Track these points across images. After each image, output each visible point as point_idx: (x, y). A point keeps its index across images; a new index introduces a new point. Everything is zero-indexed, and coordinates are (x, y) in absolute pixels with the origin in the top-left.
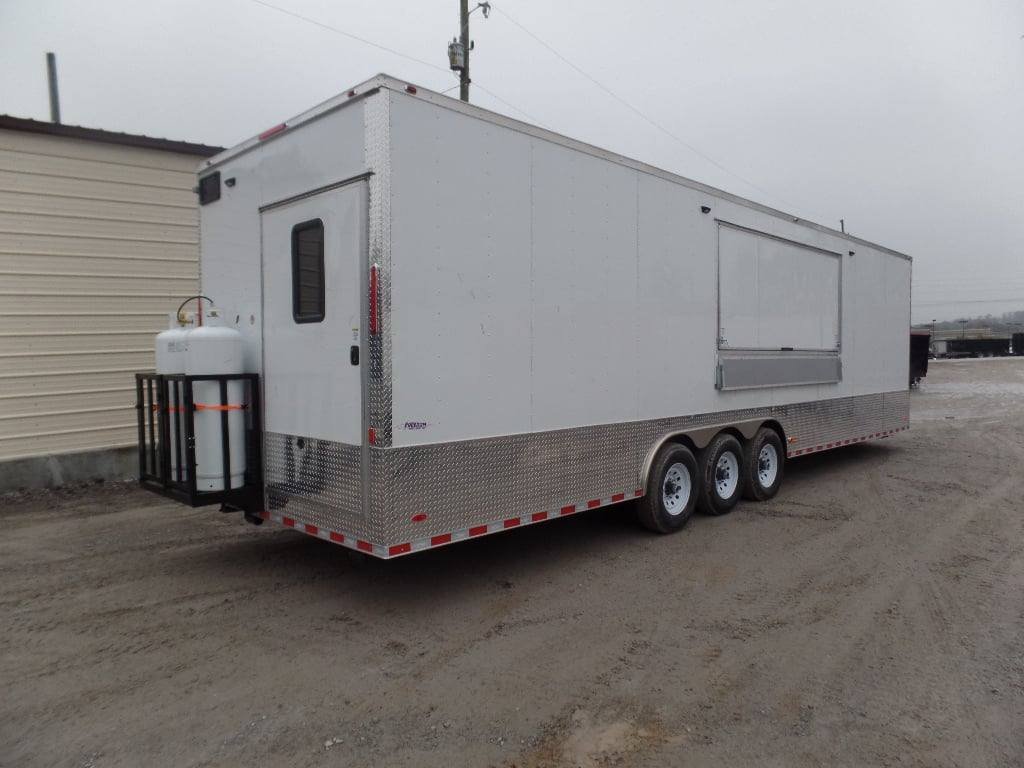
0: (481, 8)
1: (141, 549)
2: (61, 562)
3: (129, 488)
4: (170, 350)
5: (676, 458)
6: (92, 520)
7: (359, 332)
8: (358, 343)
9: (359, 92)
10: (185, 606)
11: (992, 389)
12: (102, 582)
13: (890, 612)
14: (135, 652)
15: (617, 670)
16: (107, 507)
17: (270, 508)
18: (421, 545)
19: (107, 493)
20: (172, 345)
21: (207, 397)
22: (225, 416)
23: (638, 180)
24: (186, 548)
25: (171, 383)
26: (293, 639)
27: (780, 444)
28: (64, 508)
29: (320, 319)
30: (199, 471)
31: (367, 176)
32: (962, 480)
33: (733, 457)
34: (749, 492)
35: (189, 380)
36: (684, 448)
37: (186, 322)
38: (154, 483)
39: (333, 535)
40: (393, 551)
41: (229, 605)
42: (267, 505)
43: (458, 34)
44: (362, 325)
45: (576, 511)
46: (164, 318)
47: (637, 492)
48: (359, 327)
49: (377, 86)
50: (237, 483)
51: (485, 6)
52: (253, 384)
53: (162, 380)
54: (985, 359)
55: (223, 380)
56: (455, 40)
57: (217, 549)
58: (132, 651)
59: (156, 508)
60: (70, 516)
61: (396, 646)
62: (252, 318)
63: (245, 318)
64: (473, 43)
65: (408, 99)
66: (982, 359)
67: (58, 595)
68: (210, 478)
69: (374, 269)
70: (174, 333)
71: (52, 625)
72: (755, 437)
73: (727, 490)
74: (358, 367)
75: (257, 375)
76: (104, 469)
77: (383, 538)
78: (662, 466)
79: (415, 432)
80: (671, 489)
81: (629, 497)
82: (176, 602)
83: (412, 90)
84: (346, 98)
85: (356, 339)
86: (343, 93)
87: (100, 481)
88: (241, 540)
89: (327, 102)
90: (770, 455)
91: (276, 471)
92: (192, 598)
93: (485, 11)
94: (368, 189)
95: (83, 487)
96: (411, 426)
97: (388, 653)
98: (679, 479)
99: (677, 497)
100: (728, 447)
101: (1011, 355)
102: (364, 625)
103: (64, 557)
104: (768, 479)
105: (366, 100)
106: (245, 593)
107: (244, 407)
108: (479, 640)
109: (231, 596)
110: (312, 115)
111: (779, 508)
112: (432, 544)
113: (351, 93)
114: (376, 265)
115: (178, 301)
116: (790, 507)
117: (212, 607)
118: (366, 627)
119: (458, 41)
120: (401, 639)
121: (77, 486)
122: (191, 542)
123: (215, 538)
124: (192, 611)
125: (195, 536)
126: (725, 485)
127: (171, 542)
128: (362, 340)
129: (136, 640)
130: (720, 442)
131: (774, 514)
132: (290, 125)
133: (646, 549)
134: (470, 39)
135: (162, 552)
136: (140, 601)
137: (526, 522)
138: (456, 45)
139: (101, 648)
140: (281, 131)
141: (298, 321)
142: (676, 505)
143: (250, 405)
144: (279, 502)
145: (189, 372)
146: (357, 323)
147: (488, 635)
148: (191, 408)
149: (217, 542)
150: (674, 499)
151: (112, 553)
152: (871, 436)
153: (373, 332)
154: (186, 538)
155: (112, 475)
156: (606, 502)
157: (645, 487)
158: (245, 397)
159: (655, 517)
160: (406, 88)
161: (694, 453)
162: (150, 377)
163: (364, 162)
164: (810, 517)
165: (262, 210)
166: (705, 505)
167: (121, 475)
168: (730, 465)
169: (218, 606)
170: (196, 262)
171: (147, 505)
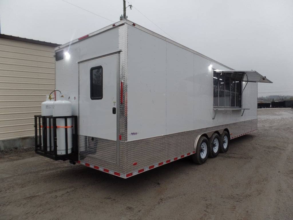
0: (130, 6)
1: (34, 172)
2: (7, 178)
3: (26, 150)
4: (46, 108)
5: (203, 141)
6: (15, 162)
7: (116, 103)
8: (115, 107)
9: (117, 25)
10: (54, 194)
11: (271, 117)
12: (23, 186)
13: (280, 190)
14: (40, 214)
15: (205, 215)
16: (20, 157)
17: (81, 160)
18: (135, 173)
19: (19, 152)
20: (47, 106)
21: (60, 123)
22: (66, 129)
23: (194, 56)
24: (49, 172)
25: (48, 119)
26: (94, 206)
27: (228, 135)
28: (5, 158)
29: (101, 98)
30: (58, 148)
31: (119, 52)
32: (277, 145)
33: (217, 140)
34: (221, 150)
35: (55, 118)
36: (206, 138)
37: (52, 99)
38: (40, 152)
39: (105, 170)
40: (127, 176)
41: (69, 193)
42: (79, 159)
43: (123, 14)
44: (117, 101)
45: (178, 159)
46: (45, 96)
47: (194, 152)
48: (116, 101)
49: (124, 23)
50: (69, 152)
51: (131, 6)
52: (75, 119)
53: (45, 118)
54: (264, 109)
55: (66, 118)
56: (122, 15)
57: (59, 172)
58: (38, 213)
59: (36, 158)
60: (7, 161)
61: (130, 208)
62: (75, 98)
63: (72, 97)
64: (127, 17)
65: (133, 27)
66: (263, 109)
67: (8, 191)
68: (61, 150)
69: (122, 83)
70: (48, 102)
71: (7, 203)
72: (223, 134)
73: (216, 150)
74: (115, 115)
75: (76, 116)
76: (17, 144)
77: (124, 172)
78: (200, 144)
79: (134, 136)
80: (202, 151)
81: (192, 154)
82: (50, 193)
83: (134, 25)
84: (112, 27)
85: (115, 105)
86: (111, 25)
87: (16, 148)
88: (67, 169)
89: (104, 28)
90: (226, 139)
91: (82, 147)
92: (56, 191)
93: (131, 7)
94: (120, 56)
95: (11, 150)
96: (133, 134)
97: (128, 211)
98: (204, 147)
99: (203, 153)
100: (216, 137)
101: (270, 108)
102: (117, 200)
103: (7, 176)
104: (225, 146)
105: (119, 27)
106: (73, 189)
107: (72, 127)
108: (156, 205)
109: (69, 190)
110: (99, 32)
111: (230, 155)
112: (139, 173)
113: (114, 25)
114: (123, 81)
115: (50, 91)
116: (233, 155)
117: (63, 195)
118: (118, 201)
119: (123, 16)
120: (130, 206)
121: (9, 150)
122: (50, 170)
123: (58, 168)
124: (56, 197)
125: (51, 168)
126: (215, 148)
127: (43, 170)
128: (117, 105)
129: (39, 209)
130: (214, 136)
131: (230, 157)
132: (90, 35)
133: (197, 170)
134: (126, 16)
135: (41, 174)
136: (37, 193)
137: (165, 163)
138: (122, 17)
139: (27, 212)
140: (87, 37)
141: (92, 99)
142: (203, 155)
143: (74, 126)
144: (83, 158)
145: (55, 115)
146: (115, 100)
147: (159, 203)
148: (55, 127)
149: (59, 170)
150: (202, 154)
151: (24, 174)
152: (249, 132)
153: (122, 103)
154: (48, 168)
155: (20, 146)
156: (186, 156)
157: (195, 151)
158: (72, 124)
159: (198, 159)
160: (132, 24)
161: (208, 139)
162: (40, 117)
163: (118, 47)
164: (241, 158)
165: (79, 63)
166: (211, 155)
167: (23, 146)
168: (217, 143)
169: (65, 194)
170: (54, 79)
171: (33, 156)
